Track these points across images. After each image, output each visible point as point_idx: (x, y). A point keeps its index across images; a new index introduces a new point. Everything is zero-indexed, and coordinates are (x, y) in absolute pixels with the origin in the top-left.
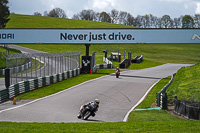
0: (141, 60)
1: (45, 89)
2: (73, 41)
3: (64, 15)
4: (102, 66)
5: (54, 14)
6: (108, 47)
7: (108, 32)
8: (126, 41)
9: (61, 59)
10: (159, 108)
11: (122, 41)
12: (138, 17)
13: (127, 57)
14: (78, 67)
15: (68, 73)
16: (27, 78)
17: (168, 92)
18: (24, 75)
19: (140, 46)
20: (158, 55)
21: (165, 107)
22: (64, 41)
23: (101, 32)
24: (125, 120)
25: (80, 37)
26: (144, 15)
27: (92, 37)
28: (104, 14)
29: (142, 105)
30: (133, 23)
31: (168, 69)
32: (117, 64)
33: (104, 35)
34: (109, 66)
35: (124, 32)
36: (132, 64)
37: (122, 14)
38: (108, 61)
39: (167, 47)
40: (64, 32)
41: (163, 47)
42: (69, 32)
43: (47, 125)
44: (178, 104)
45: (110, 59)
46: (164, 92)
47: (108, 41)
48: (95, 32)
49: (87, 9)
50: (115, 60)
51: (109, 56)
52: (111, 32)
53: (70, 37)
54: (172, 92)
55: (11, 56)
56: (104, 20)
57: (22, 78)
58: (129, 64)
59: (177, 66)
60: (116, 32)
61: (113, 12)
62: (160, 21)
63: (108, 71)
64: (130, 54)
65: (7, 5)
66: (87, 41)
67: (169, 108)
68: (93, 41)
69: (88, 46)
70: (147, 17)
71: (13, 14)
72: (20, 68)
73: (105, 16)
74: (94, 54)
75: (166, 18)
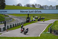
0: (44, 19)
1: (16, 27)
2: (24, 13)
3: (21, 6)
4: (32, 20)
5: (19, 5)
6: (34, 15)
7: (34, 10)
8: (40, 13)
9: (20, 18)
10: (49, 33)
11: (38, 13)
12: (43, 6)
13: (40, 18)
14: (26, 21)
15: (23, 22)
16: (11, 24)
17: (52, 28)
18: (10, 23)
19: (43, 14)
20: (49, 17)
21: (51, 32)
22: (21, 13)
23: (32, 10)
24: (39, 36)
25: (26, 12)
26: (45, 5)
27: (30, 12)
28: (33, 5)
29: (44, 32)
30: (41, 7)
31: (51, 21)
32: (37, 20)
33: (33, 11)
34: (35, 20)
35: (39, 10)
36: (41, 20)
37: (38, 5)
38: (34, 19)
39: (51, 15)
40: (21, 10)
41: (50, 15)
42: (23, 10)
43: (17, 38)
44: (55, 31)
45: (35, 18)
46: (50, 28)
47: (34, 13)
48: (31, 10)
49: (28, 4)
50: (36, 19)
51: (34, 17)
52: (35, 10)
53: (23, 12)
54: (53, 28)
55: (6, 18)
56: (33, 7)
57: (9, 24)
58: (40, 20)
59: (54, 20)
60: (37, 10)
61: (36, 4)
62: (49, 7)
63: (34, 22)
64: (41, 17)
65: (5, 3)
66: (28, 13)
67: (52, 32)
68: (30, 13)
69: (28, 14)
70: (45, 6)
71: (7, 5)
72: (9, 21)
73: (33, 6)
74: (30, 17)
75: (51, 6)
